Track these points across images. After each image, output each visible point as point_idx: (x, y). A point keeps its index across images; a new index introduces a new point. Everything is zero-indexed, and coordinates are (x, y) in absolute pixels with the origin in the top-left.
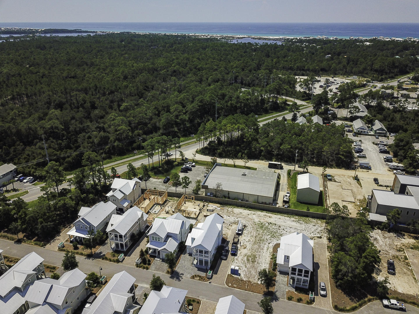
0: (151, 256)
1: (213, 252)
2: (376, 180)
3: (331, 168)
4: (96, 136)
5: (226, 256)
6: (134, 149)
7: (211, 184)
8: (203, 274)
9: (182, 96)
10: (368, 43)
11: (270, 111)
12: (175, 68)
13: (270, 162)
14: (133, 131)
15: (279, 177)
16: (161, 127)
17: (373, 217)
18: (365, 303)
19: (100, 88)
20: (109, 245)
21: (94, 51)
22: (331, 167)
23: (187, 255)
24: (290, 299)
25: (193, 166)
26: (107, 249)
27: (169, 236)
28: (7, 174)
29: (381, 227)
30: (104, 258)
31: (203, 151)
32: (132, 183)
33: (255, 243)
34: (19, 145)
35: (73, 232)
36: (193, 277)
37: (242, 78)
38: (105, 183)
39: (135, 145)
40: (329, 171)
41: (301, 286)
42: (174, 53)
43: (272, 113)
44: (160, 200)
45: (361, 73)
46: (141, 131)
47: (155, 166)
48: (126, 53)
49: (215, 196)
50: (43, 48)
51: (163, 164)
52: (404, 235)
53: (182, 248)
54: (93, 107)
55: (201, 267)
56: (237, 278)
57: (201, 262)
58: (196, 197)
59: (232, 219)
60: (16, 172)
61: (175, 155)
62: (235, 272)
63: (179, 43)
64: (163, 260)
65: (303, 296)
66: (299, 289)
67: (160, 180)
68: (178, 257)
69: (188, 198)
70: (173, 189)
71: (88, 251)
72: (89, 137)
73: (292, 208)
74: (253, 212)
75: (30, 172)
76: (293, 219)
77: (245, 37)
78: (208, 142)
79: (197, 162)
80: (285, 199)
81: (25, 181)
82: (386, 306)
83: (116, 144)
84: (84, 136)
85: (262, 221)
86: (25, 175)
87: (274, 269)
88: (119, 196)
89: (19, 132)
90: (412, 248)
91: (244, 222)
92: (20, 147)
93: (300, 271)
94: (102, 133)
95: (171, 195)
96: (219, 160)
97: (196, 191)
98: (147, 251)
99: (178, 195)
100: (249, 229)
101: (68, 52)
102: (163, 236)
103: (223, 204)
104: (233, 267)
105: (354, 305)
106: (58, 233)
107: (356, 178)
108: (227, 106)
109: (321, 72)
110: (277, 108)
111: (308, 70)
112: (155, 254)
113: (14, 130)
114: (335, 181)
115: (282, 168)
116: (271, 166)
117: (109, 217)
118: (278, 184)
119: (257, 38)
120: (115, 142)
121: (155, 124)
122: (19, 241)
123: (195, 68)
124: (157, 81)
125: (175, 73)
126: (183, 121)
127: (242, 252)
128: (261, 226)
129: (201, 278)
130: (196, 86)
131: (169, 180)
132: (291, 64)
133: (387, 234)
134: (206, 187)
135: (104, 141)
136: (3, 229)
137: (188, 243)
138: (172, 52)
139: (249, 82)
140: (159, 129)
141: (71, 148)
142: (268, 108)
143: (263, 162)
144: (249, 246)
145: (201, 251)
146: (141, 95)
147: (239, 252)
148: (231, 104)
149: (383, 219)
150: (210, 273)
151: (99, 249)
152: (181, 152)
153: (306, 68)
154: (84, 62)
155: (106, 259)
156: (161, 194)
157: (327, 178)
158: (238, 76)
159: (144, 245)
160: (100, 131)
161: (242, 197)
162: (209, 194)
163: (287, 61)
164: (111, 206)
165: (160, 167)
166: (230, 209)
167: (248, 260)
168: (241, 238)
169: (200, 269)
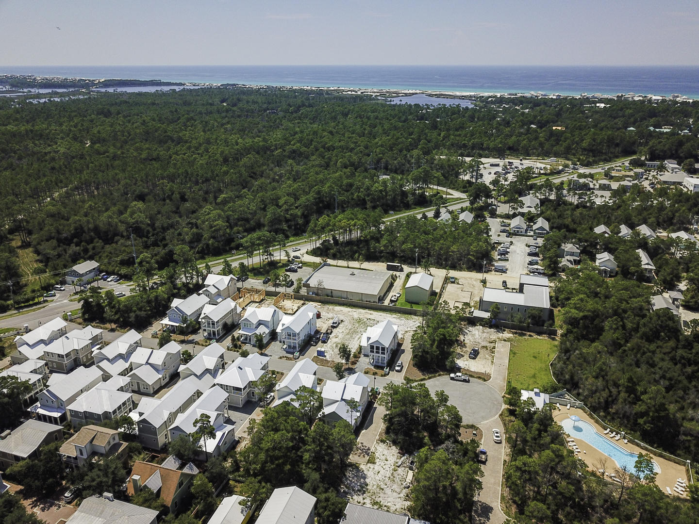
0: (242, 343)
1: (302, 337)
2: (504, 282)
3: (461, 271)
4: (188, 233)
5: (317, 343)
6: (232, 249)
7: (313, 283)
8: (291, 356)
9: (296, 186)
10: (602, 105)
11: (413, 206)
12: (294, 147)
13: (388, 263)
14: (231, 227)
15: (394, 278)
16: (266, 223)
17: (478, 313)
18: (435, 377)
19: (192, 174)
20: (201, 334)
21: (182, 120)
22: (461, 269)
23: (278, 342)
24: (366, 373)
25: (299, 267)
26: (199, 337)
27: (260, 323)
28: (90, 271)
29: (483, 323)
30: (197, 343)
31: (315, 252)
32: (227, 279)
33: (348, 334)
34: (98, 242)
35: (166, 321)
36: (281, 358)
37: (387, 161)
38: (198, 281)
39: (233, 245)
40: (453, 273)
41: (380, 364)
42: (299, 123)
43: (415, 208)
44: (257, 298)
45: (566, 154)
46: (240, 229)
47: (255, 266)
48: (228, 123)
49: (317, 294)
50: (108, 114)
51: (264, 266)
52: (504, 331)
53: (274, 335)
54: (183, 199)
55: (290, 350)
56: (321, 359)
57: (289, 346)
58: (297, 296)
59: (330, 315)
60: (99, 271)
61: (279, 256)
62: (321, 353)
63: (310, 106)
64: (254, 346)
65: (379, 371)
66: (377, 367)
67: (259, 281)
68: (268, 343)
69: (286, 296)
70: (273, 289)
71: (182, 337)
72: (180, 234)
73: (398, 305)
74: (354, 310)
75: (114, 270)
76: (394, 316)
77: (416, 94)
78: (321, 242)
79: (305, 264)
80: (393, 299)
81: (109, 280)
82: (452, 379)
83: (210, 242)
84: (173, 233)
85: (361, 317)
86: (109, 274)
87: (360, 353)
88: (213, 291)
89: (96, 229)
90: (505, 340)
91: (342, 318)
92: (99, 243)
93: (378, 348)
94: (195, 230)
95: (269, 294)
96: (330, 261)
97: (297, 291)
98: (238, 339)
99: (275, 294)
100: (346, 323)
101: (144, 121)
102: (255, 322)
103: (324, 302)
104: (319, 349)
105: (424, 377)
106: (151, 324)
107: (484, 282)
108: (353, 199)
109: (508, 152)
110: (423, 201)
111: (488, 148)
112: (247, 340)
113: (91, 226)
114: (458, 284)
115: (402, 270)
116: (389, 268)
117: (202, 308)
118: (392, 285)
119: (436, 95)
120: (209, 240)
121: (259, 221)
122: (112, 330)
123: (324, 147)
124: (268, 165)
125: (295, 155)
126: (294, 216)
127: (333, 340)
128: (359, 321)
129: (288, 358)
130: (317, 173)
131: (269, 280)
132: (464, 140)
133: (488, 330)
134: (307, 285)
135: (198, 238)
136: (95, 320)
137: (279, 330)
138: (296, 121)
139: (395, 166)
140: (264, 226)
141: (158, 246)
142: (410, 202)
143: (384, 264)
144: (341, 336)
145: (291, 334)
146: (245, 185)
147: (329, 341)
148: (358, 196)
149: (486, 315)
150: (297, 354)
151: (191, 337)
152: (286, 252)
153: (485, 145)
154: (168, 136)
155: (199, 344)
156: (257, 291)
157: (447, 280)
158: (381, 159)
159: (237, 333)
160: (191, 228)
161: (345, 296)
162: (311, 293)
163: (460, 135)
164: (203, 299)
165: (261, 268)
166: (331, 307)
167: (337, 346)
168: (334, 330)
169: (287, 352)
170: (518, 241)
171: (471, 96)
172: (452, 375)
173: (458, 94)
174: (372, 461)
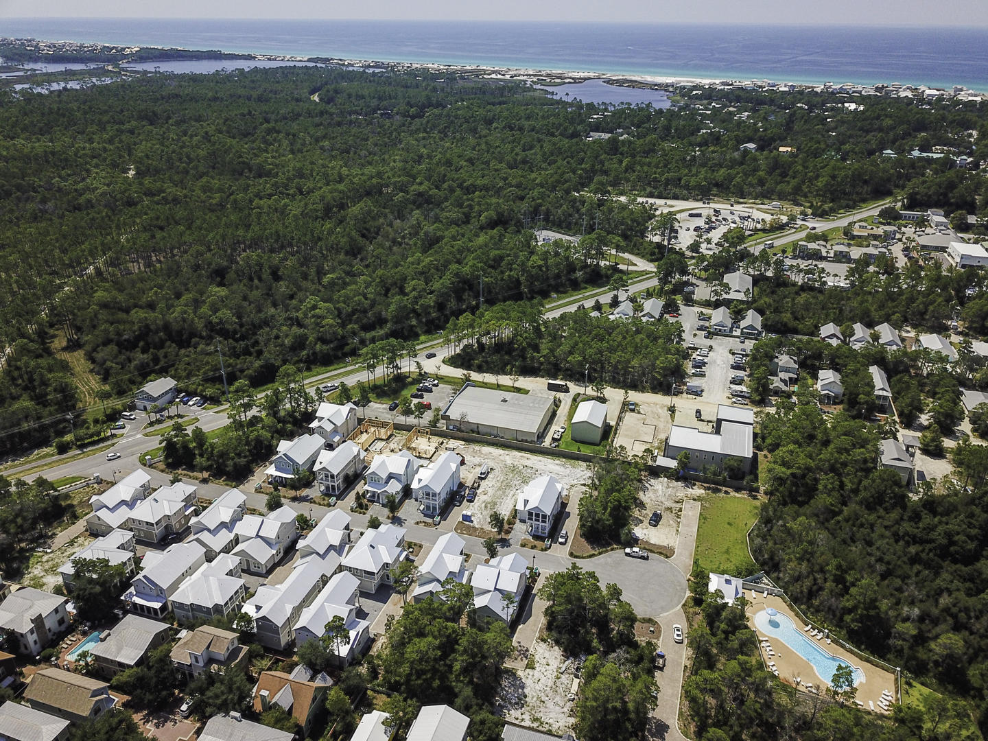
0: (369, 501)
1: (443, 496)
2: (698, 412)
3: (643, 392)
4: (290, 334)
5: (461, 503)
6: (345, 355)
7: (454, 414)
8: (429, 520)
9: (427, 260)
10: (852, 106)
11: (583, 285)
12: (422, 188)
13: (551, 381)
14: (343, 325)
15: (557, 403)
16: (389, 318)
17: (662, 461)
18: (607, 551)
19: (285, 236)
20: (317, 487)
21: (260, 133)
22: (643, 390)
23: (413, 500)
24: (523, 546)
25: (434, 385)
26: (315, 491)
27: (391, 476)
28: (166, 393)
29: (668, 474)
30: (312, 501)
31: (453, 361)
32: (345, 409)
33: (499, 489)
34: (170, 347)
35: (271, 470)
36: (417, 523)
37: (548, 209)
38: (306, 408)
39: (347, 349)
40: (634, 396)
41: (540, 534)
42: (424, 138)
43: (586, 288)
44: (383, 433)
46: (356, 326)
47: (377, 383)
48: (325, 137)
49: (459, 430)
51: (389, 381)
52: (695, 485)
53: (407, 492)
54: (276, 277)
55: (429, 512)
56: (468, 526)
57: (428, 507)
58: (433, 431)
59: (477, 460)
60: (177, 391)
61: (407, 366)
62: (467, 518)
63: (440, 105)
64: (383, 505)
65: (538, 543)
66: (536, 537)
67: (384, 406)
68: (401, 502)
69: (421, 432)
70: (402, 419)
71: (293, 493)
72: (277, 337)
73: (563, 448)
74: (507, 452)
75: (196, 389)
76: (557, 462)
77: (590, 78)
78: (461, 347)
79: (442, 379)
80: (556, 436)
81: (191, 403)
82: (628, 555)
83: (318, 347)
84: (268, 334)
85: (516, 463)
86: (190, 394)
87: (514, 517)
88: (329, 427)
89: (166, 327)
90: (694, 500)
91: (491, 464)
92: (171, 348)
93: (537, 515)
94: (295, 329)
95: (398, 427)
96: (475, 376)
97: (434, 424)
98: (364, 495)
99: (408, 428)
100: (496, 472)
101: (207, 133)
102: (384, 476)
103: (469, 441)
104: (464, 513)
105: (593, 552)
106: (251, 472)
107: (672, 410)
108: (502, 279)
109: (715, 191)
110: (597, 278)
111: (687, 187)
112: (374, 498)
113: (160, 323)
114: (639, 413)
115: (567, 391)
116: (551, 387)
117: (317, 454)
118: (554, 414)
119: (617, 81)
120: (316, 344)
121: (380, 313)
122: (205, 481)
124: (386, 216)
125: (423, 201)
126: (426, 308)
127: (481, 498)
128: (513, 469)
129: (426, 524)
131: (397, 406)
132: (655, 173)
133: (674, 483)
134: (447, 418)
135: (299, 344)
136: (180, 466)
137: (415, 485)
138: (421, 135)
139: (559, 218)
140: (386, 321)
141: (250, 354)
142: (580, 280)
143: (544, 379)
144: (491, 492)
145: (429, 494)
146: (354, 251)
147: (477, 498)
148: (509, 276)
149: (672, 464)
150: (437, 519)
151: (305, 492)
152: (418, 363)
153: (683, 182)
154: (244, 163)
155: (315, 502)
156: (384, 425)
157: (628, 407)
158: (541, 205)
159: (361, 487)
160: (292, 325)
161: (495, 432)
162: (451, 427)
163: (649, 164)
164: (318, 441)
165: (385, 385)
166: (477, 447)
167: (486, 507)
168: (482, 483)
169: (426, 515)
170: (720, 345)
171: (667, 85)
172: (628, 550)
173: (649, 79)
174: (531, 666)
